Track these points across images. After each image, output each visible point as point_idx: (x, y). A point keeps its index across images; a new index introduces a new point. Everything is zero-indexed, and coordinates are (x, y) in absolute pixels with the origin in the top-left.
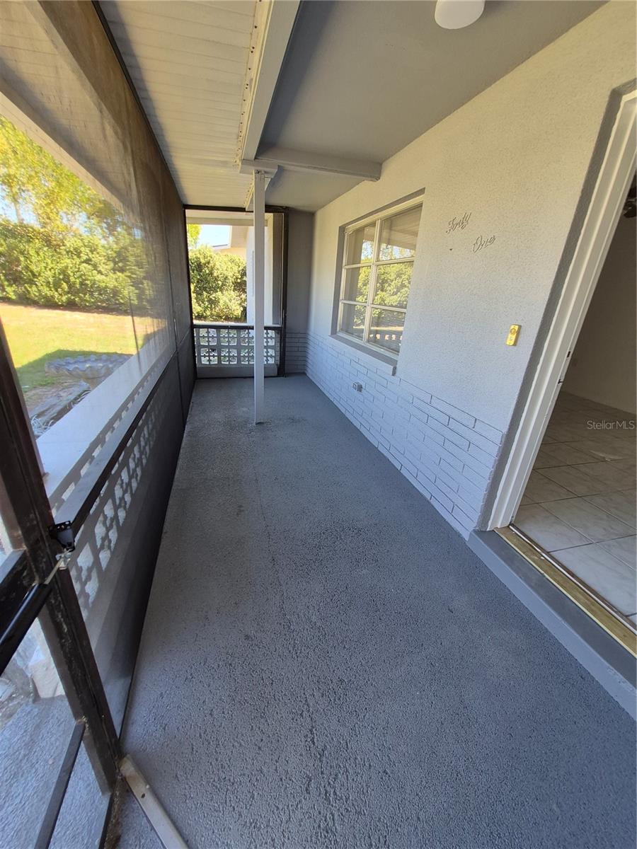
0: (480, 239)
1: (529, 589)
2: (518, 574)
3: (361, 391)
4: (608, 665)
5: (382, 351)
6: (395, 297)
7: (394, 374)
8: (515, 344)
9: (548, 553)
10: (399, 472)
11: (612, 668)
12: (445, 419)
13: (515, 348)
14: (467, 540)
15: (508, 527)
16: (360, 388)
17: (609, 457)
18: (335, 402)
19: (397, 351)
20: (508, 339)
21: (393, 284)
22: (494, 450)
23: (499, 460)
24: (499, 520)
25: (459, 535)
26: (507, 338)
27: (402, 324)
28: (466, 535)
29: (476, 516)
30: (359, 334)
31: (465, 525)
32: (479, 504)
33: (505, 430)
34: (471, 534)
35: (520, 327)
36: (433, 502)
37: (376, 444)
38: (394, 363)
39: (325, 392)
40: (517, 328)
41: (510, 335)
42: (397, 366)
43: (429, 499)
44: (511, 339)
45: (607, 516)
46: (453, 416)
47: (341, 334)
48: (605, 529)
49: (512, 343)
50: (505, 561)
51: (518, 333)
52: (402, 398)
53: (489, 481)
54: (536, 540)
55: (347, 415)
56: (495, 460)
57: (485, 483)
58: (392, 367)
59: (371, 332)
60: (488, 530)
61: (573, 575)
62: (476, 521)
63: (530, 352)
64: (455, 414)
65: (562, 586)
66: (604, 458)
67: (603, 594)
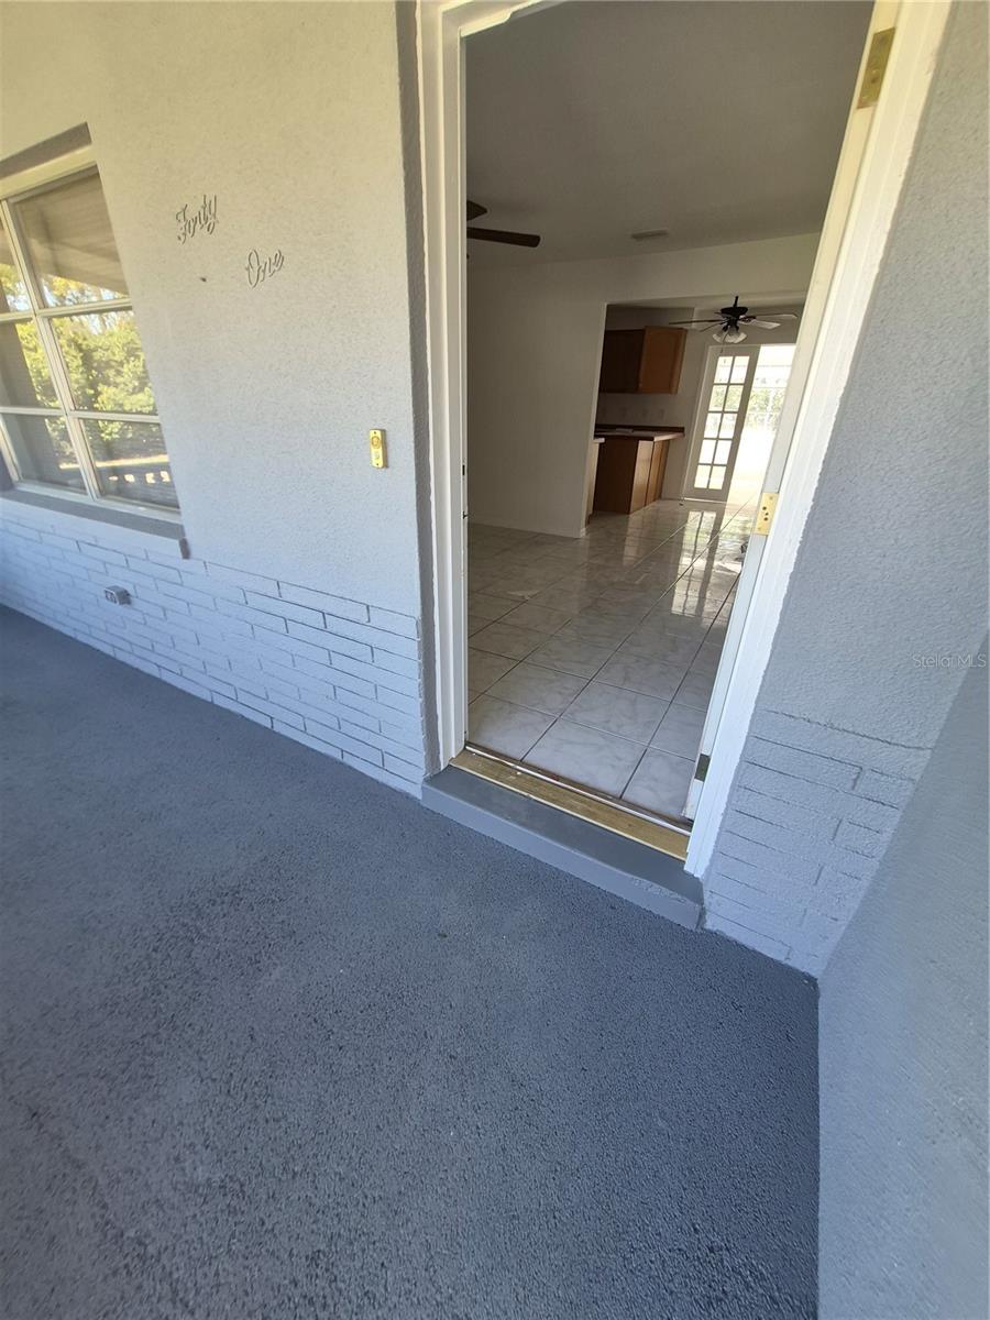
0: (254, 256)
1: (520, 828)
2: (502, 816)
3: (129, 603)
4: (630, 876)
5: (142, 511)
6: (140, 396)
7: (186, 554)
8: (386, 465)
9: (521, 762)
10: (270, 732)
11: (635, 877)
12: (317, 619)
13: (389, 470)
14: (420, 798)
15: (465, 748)
16: (124, 598)
17: (527, 594)
18: (81, 638)
19: (173, 505)
20: (374, 457)
21: (125, 369)
22: (413, 649)
23: (425, 662)
24: (451, 746)
25: (407, 797)
26: (370, 454)
27: (161, 449)
28: (416, 792)
29: (420, 758)
30: (71, 480)
31: (408, 777)
32: (418, 739)
33: (418, 613)
34: (422, 788)
35: (383, 432)
36: (349, 760)
37: (206, 696)
38: (175, 531)
39: (46, 622)
40: (379, 434)
41: (374, 450)
42: (188, 537)
43: (340, 758)
44: (377, 459)
45: (556, 675)
46: (330, 611)
47: (28, 488)
48: (560, 693)
49: (381, 465)
50: (479, 806)
51: (384, 444)
52: (222, 598)
53: (421, 700)
54: (503, 751)
55: (121, 657)
56: (420, 664)
57: (416, 705)
58: (177, 542)
59: (99, 474)
60: (442, 768)
61: (557, 777)
62: (423, 765)
63: (414, 476)
64: (329, 605)
65: (553, 801)
66: (523, 597)
67: (592, 784)
